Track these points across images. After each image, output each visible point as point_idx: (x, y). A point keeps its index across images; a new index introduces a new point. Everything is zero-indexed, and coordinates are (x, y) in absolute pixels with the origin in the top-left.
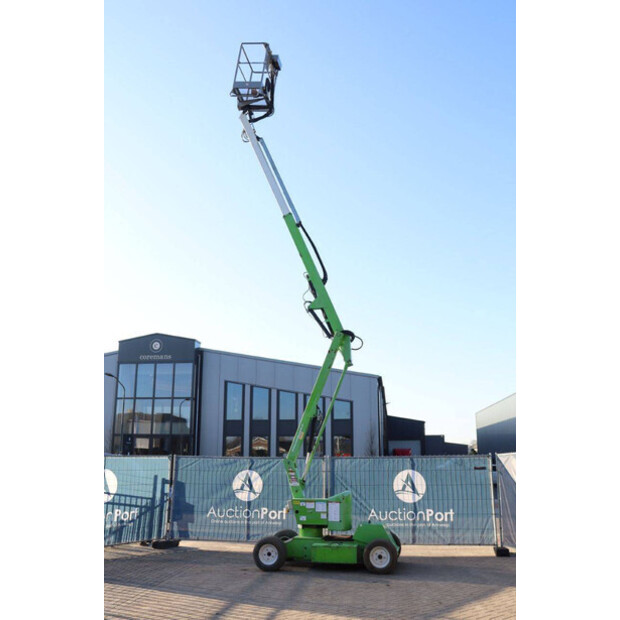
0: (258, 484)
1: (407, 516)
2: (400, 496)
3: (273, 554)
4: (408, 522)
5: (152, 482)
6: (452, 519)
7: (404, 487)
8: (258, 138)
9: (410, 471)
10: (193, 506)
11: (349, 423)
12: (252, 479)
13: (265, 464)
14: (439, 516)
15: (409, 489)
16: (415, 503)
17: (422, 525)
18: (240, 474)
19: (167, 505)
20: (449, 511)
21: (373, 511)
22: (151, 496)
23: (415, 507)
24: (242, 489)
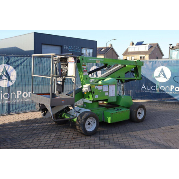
0: (13, 75)
13: (17, 60)
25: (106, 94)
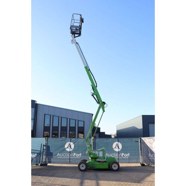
0: (73, 146)
1: (117, 155)
2: (115, 150)
3: (84, 166)
4: (117, 157)
5: (40, 146)
6: (129, 156)
7: (116, 147)
8: (77, 43)
9: (117, 142)
10: (52, 153)
11: (83, 128)
12: (71, 145)
13: (75, 140)
14: (125, 155)
15: (117, 147)
16: (119, 151)
17: (121, 158)
18: (67, 143)
19: (44, 153)
20: (128, 154)
21: (107, 154)
22: (40, 150)
23: (119, 152)
24: (68, 147)
25: (98, 155)
